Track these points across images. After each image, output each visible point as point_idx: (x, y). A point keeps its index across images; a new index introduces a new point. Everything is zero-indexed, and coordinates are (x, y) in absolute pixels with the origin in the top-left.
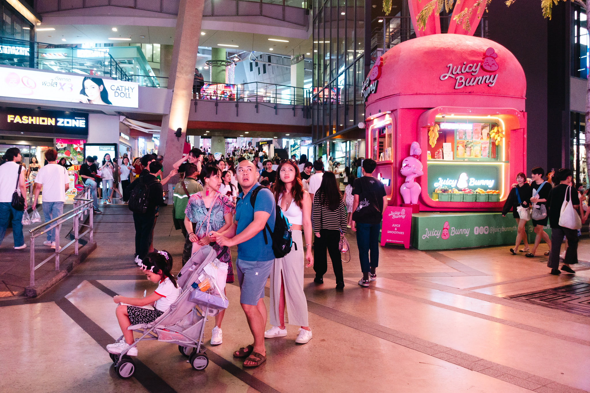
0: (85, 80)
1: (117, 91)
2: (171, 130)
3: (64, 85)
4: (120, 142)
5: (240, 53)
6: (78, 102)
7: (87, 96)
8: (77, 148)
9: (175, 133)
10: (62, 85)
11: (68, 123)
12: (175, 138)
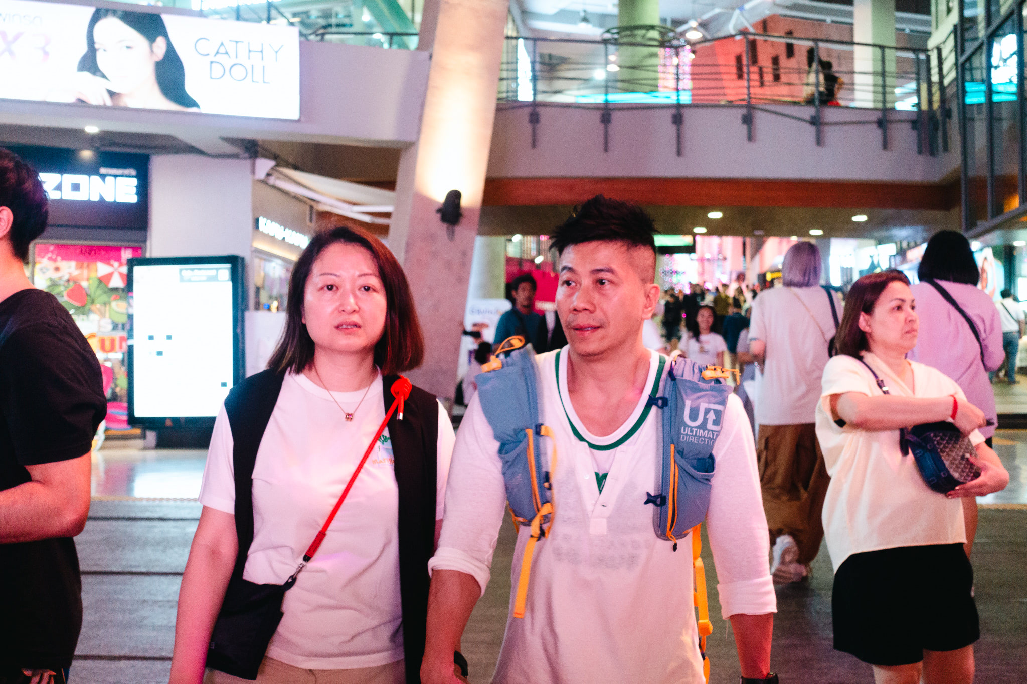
0: (97, 17)
1: (219, 58)
2: (423, 201)
3: (16, 38)
4: (257, 251)
5: (706, 16)
6: (71, 99)
7: (104, 76)
8: (109, 276)
9: (439, 211)
10: (10, 38)
11: (76, 187)
12: (441, 229)
